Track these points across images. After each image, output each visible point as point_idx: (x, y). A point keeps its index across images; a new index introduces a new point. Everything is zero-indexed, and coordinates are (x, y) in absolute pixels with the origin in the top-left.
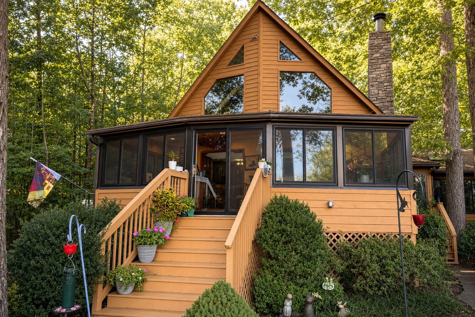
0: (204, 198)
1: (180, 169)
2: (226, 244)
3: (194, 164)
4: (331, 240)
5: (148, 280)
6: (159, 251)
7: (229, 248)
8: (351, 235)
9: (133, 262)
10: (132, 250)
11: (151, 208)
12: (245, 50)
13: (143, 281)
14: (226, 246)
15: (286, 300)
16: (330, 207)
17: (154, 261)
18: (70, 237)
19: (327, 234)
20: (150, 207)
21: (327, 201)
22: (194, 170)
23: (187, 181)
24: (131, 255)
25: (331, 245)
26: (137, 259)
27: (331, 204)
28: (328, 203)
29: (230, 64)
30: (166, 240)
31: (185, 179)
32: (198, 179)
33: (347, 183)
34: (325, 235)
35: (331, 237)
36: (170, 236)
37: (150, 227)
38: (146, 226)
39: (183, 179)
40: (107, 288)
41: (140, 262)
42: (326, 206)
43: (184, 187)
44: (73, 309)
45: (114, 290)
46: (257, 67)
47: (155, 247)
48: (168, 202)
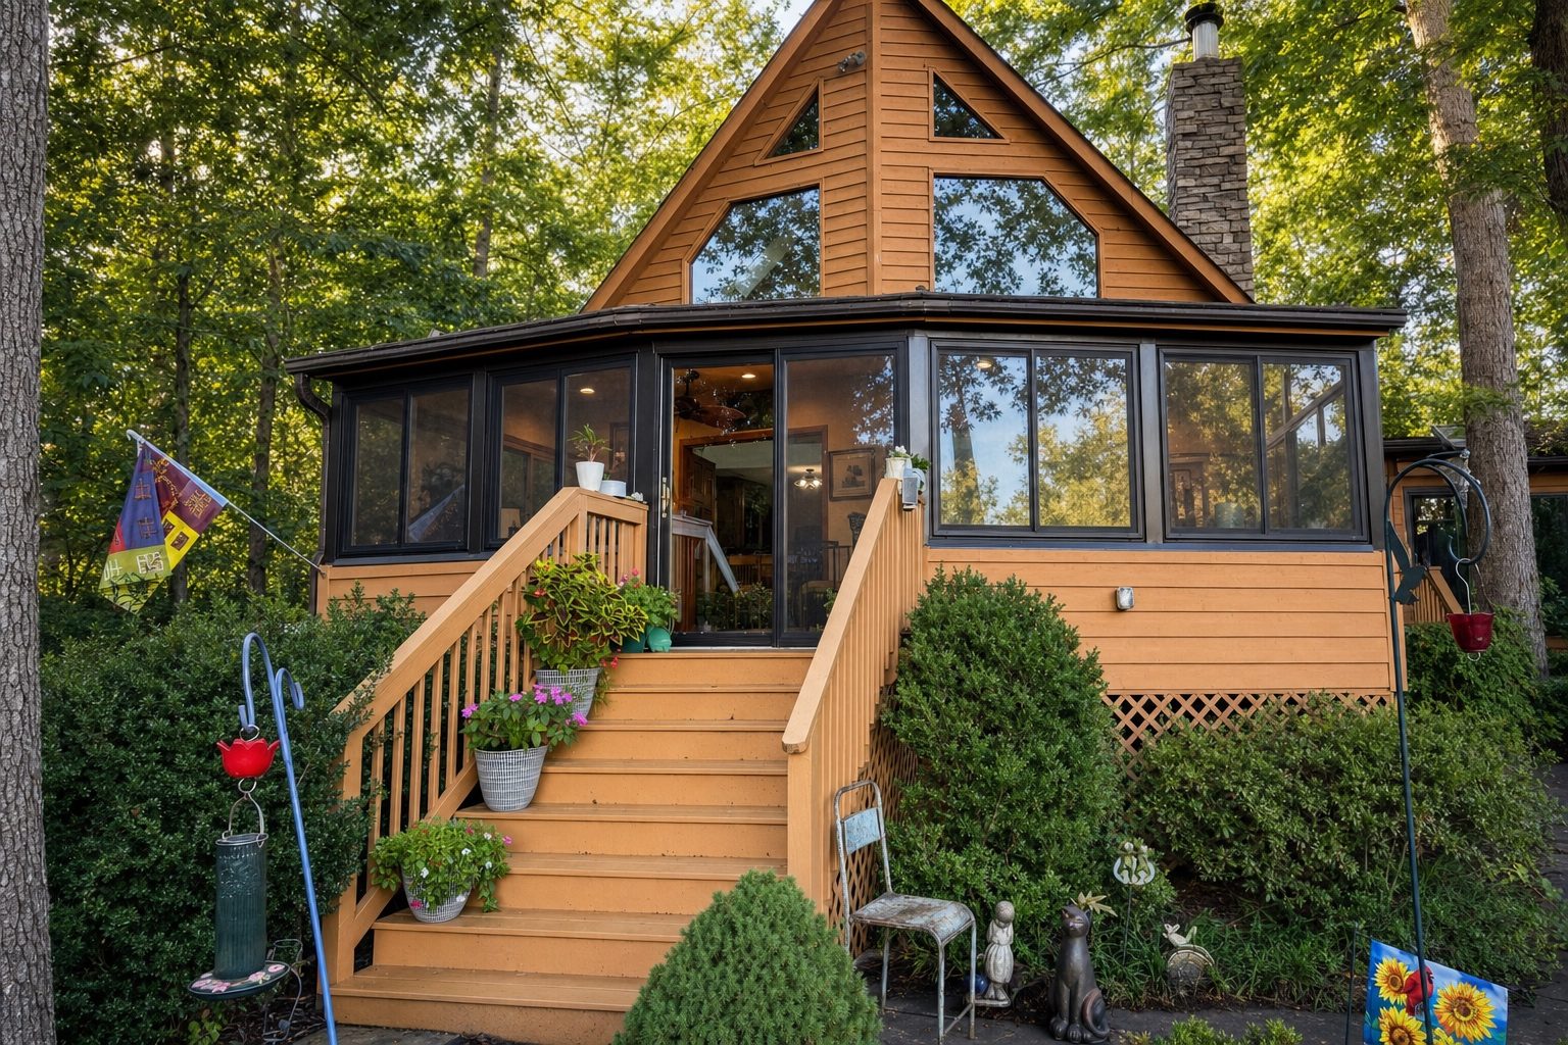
0: (699, 592)
1: (616, 488)
2: (787, 739)
3: (666, 474)
4: (1126, 720)
5: (515, 870)
6: (551, 769)
7: (796, 753)
8: (1192, 700)
9: (460, 809)
10: (459, 767)
11: (519, 624)
12: (823, 103)
13: (500, 874)
14: (785, 747)
15: (993, 926)
16: (1120, 610)
17: (532, 804)
18: (247, 715)
19: (1114, 698)
20: (515, 619)
21: (1112, 590)
22: (666, 493)
23: (642, 530)
24: (456, 785)
25: (1127, 732)
26: (475, 798)
27: (1124, 600)
28: (1115, 597)
29: (774, 153)
30: (579, 732)
31: (635, 525)
32: (679, 526)
33: (1173, 531)
34: (1108, 701)
35: (1126, 707)
36: (589, 717)
37: (520, 689)
38: (507, 685)
39: (628, 523)
40: (373, 901)
41: (489, 809)
42: (1108, 606)
43: (632, 551)
44: (258, 978)
45: (397, 906)
46: (862, 159)
47: (536, 756)
48: (575, 602)
